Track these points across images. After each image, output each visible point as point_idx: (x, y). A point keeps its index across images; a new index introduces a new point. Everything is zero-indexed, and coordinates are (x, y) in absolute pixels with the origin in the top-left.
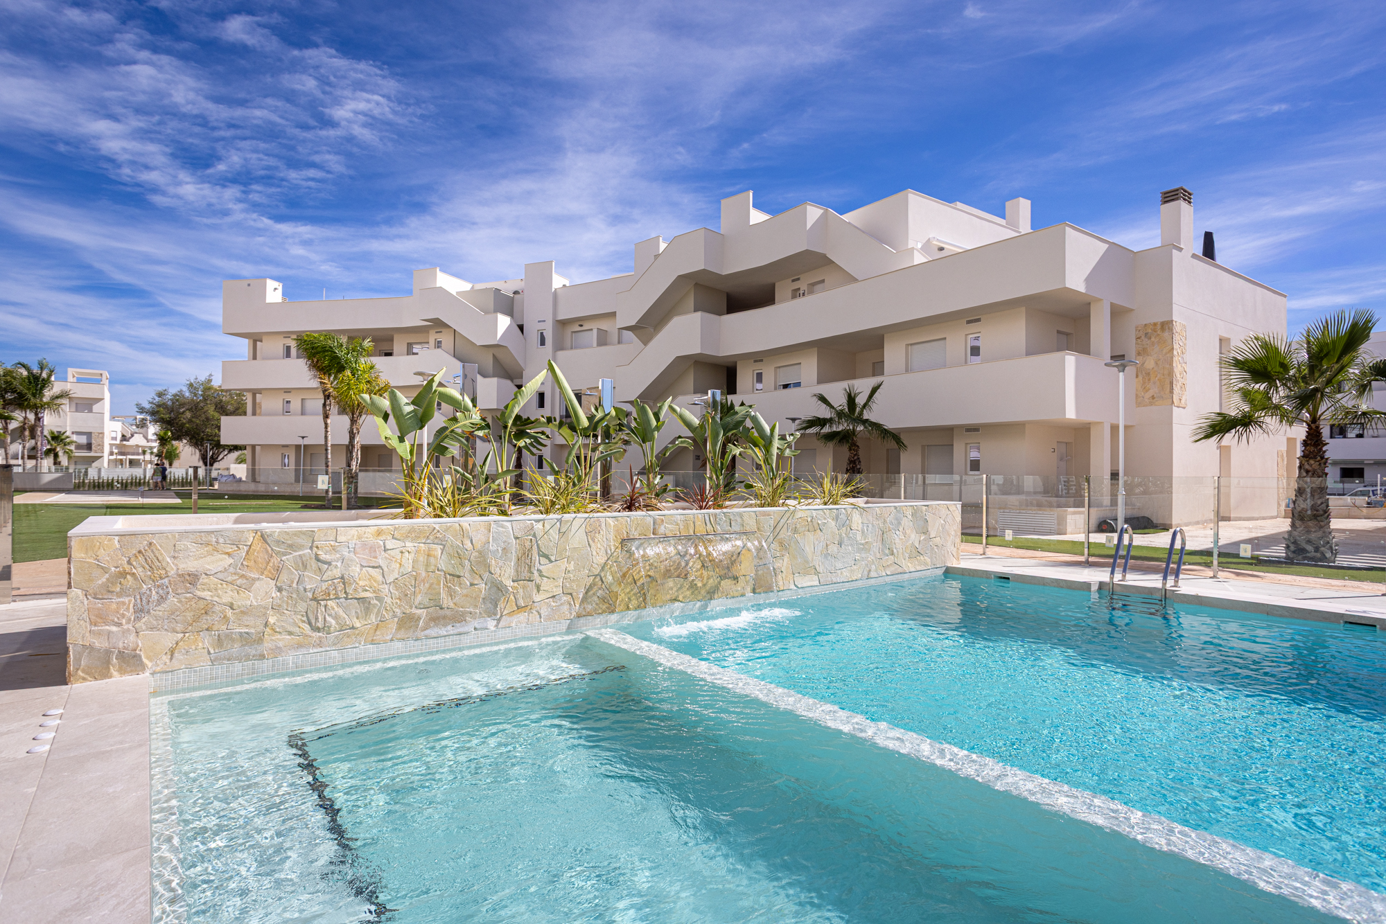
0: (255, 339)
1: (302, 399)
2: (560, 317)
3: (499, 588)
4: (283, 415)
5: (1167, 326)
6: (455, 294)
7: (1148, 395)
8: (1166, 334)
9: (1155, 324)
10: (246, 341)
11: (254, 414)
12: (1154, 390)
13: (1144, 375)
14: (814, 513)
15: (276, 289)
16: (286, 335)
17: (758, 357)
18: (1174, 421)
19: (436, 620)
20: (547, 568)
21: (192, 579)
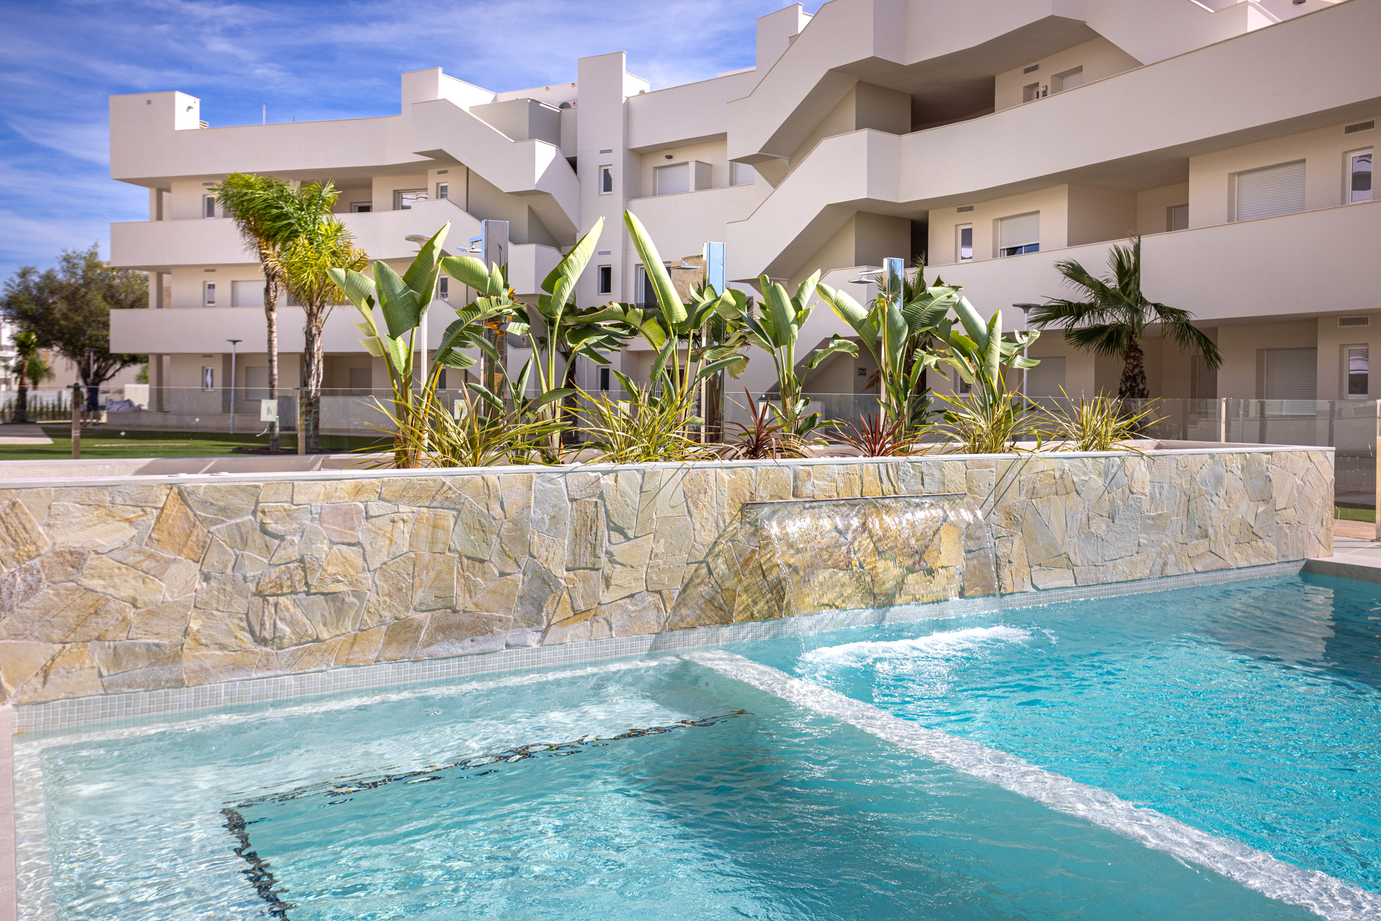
0: (160, 187)
1: (233, 282)
2: (639, 142)
3: (544, 581)
4: (204, 306)
6: (467, 110)
10: (146, 191)
11: (160, 305)
14: (1067, 464)
15: (189, 108)
16: (207, 180)
17: (965, 203)
19: (446, 630)
20: (621, 549)
21: (75, 559)
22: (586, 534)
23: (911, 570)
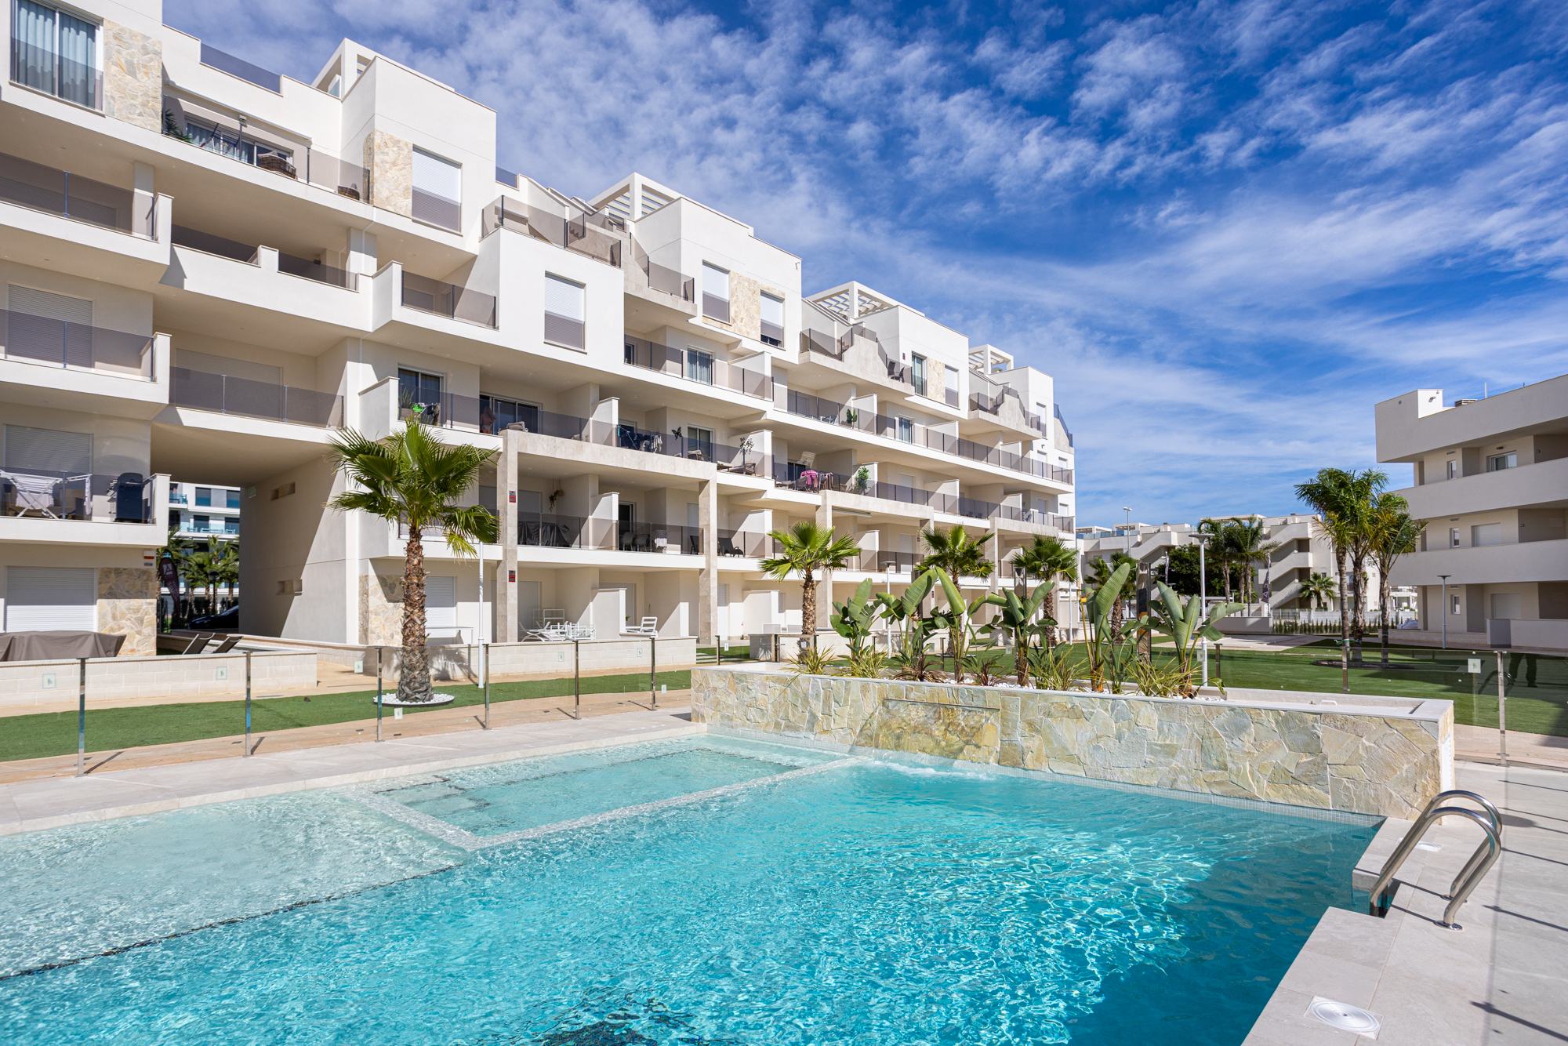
0: (1419, 460)
1: (1473, 527)
4: (1451, 548)
10: (1411, 465)
11: (1424, 549)
14: (1077, 701)
15: (1432, 399)
16: (1450, 449)
20: (838, 709)
23: (967, 743)
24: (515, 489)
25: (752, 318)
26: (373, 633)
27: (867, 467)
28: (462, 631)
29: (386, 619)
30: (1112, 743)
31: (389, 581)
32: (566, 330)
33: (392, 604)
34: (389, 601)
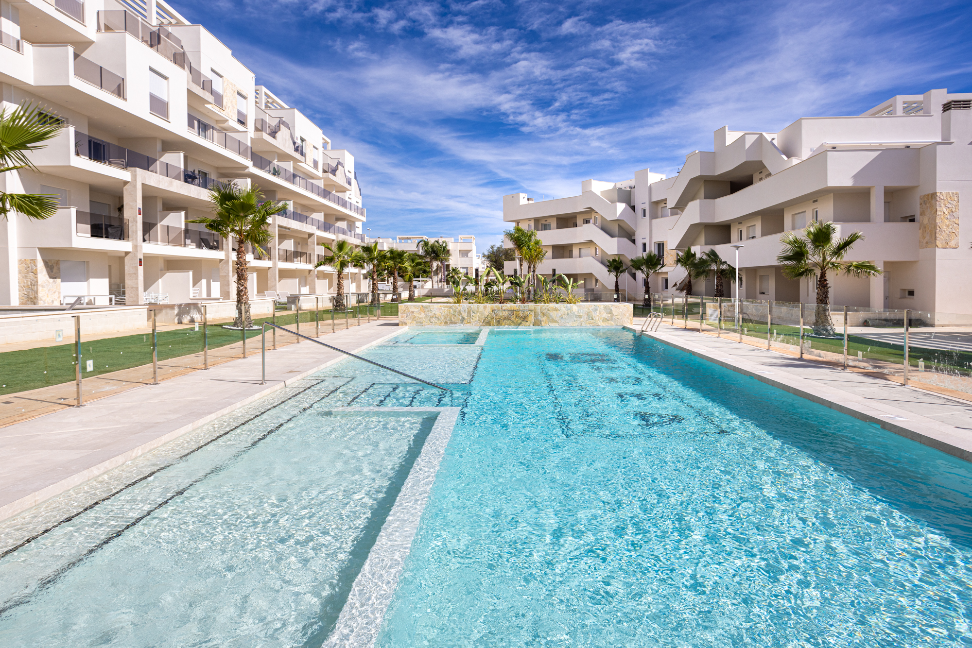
0: (518, 222)
2: (654, 200)
5: (933, 196)
6: (599, 194)
7: (925, 241)
8: (933, 201)
9: (928, 195)
12: (927, 238)
13: (923, 228)
17: (740, 220)
18: (937, 258)
19: (451, 323)
20: (474, 315)
21: (413, 312)
22: (469, 313)
24: (141, 207)
25: (233, 107)
26: (41, 300)
27: (288, 202)
28: (96, 298)
29: (49, 290)
30: (566, 316)
31: (50, 264)
32: (159, 106)
33: (52, 280)
34: (51, 277)
